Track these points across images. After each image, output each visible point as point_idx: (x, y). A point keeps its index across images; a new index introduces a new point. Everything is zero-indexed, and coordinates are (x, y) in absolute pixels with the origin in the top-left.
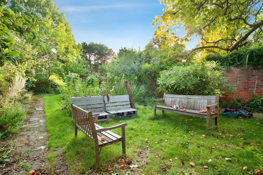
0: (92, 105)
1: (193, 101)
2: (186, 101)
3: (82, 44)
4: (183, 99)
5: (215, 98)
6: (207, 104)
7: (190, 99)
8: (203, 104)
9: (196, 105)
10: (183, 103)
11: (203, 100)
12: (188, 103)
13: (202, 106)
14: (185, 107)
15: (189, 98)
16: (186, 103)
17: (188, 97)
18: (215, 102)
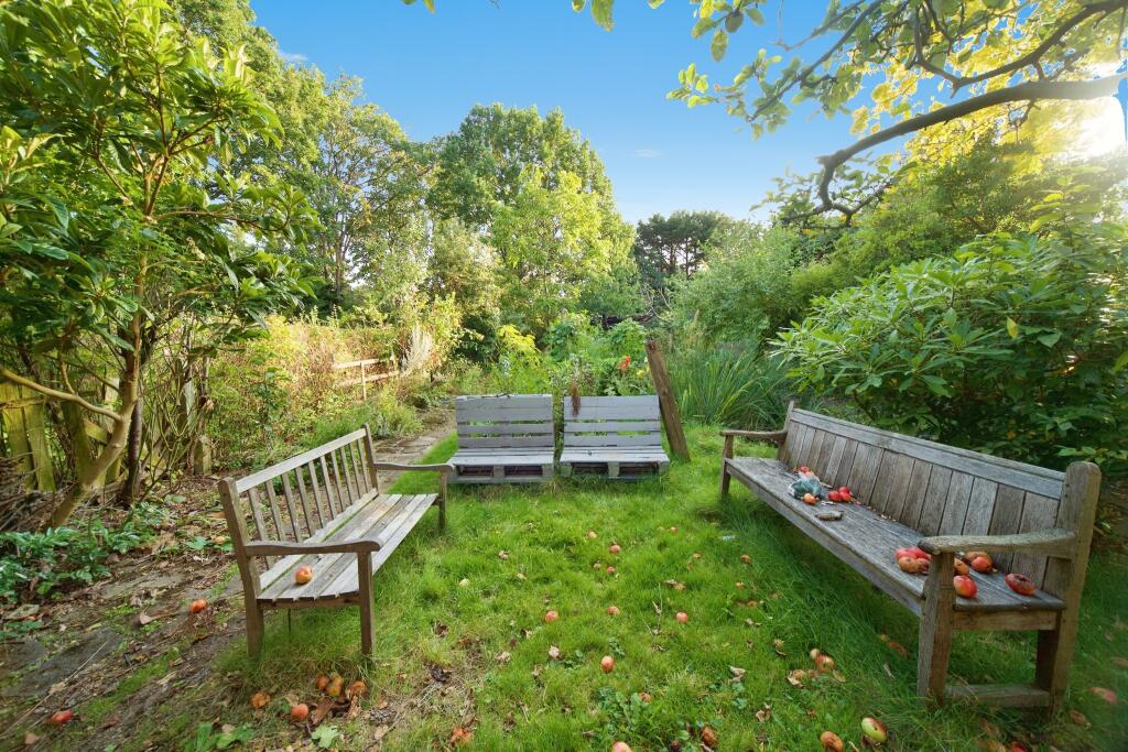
0: (513, 423)
1: (908, 471)
2: (874, 462)
3: (650, 220)
4: (861, 447)
5: (1057, 490)
6: (989, 510)
7: (894, 456)
8: (965, 502)
9: (920, 501)
10: (861, 469)
11: (967, 480)
12: (882, 474)
13: (954, 515)
14: (863, 492)
15: (892, 452)
16: (871, 475)
17: (887, 442)
18: (1049, 519)
